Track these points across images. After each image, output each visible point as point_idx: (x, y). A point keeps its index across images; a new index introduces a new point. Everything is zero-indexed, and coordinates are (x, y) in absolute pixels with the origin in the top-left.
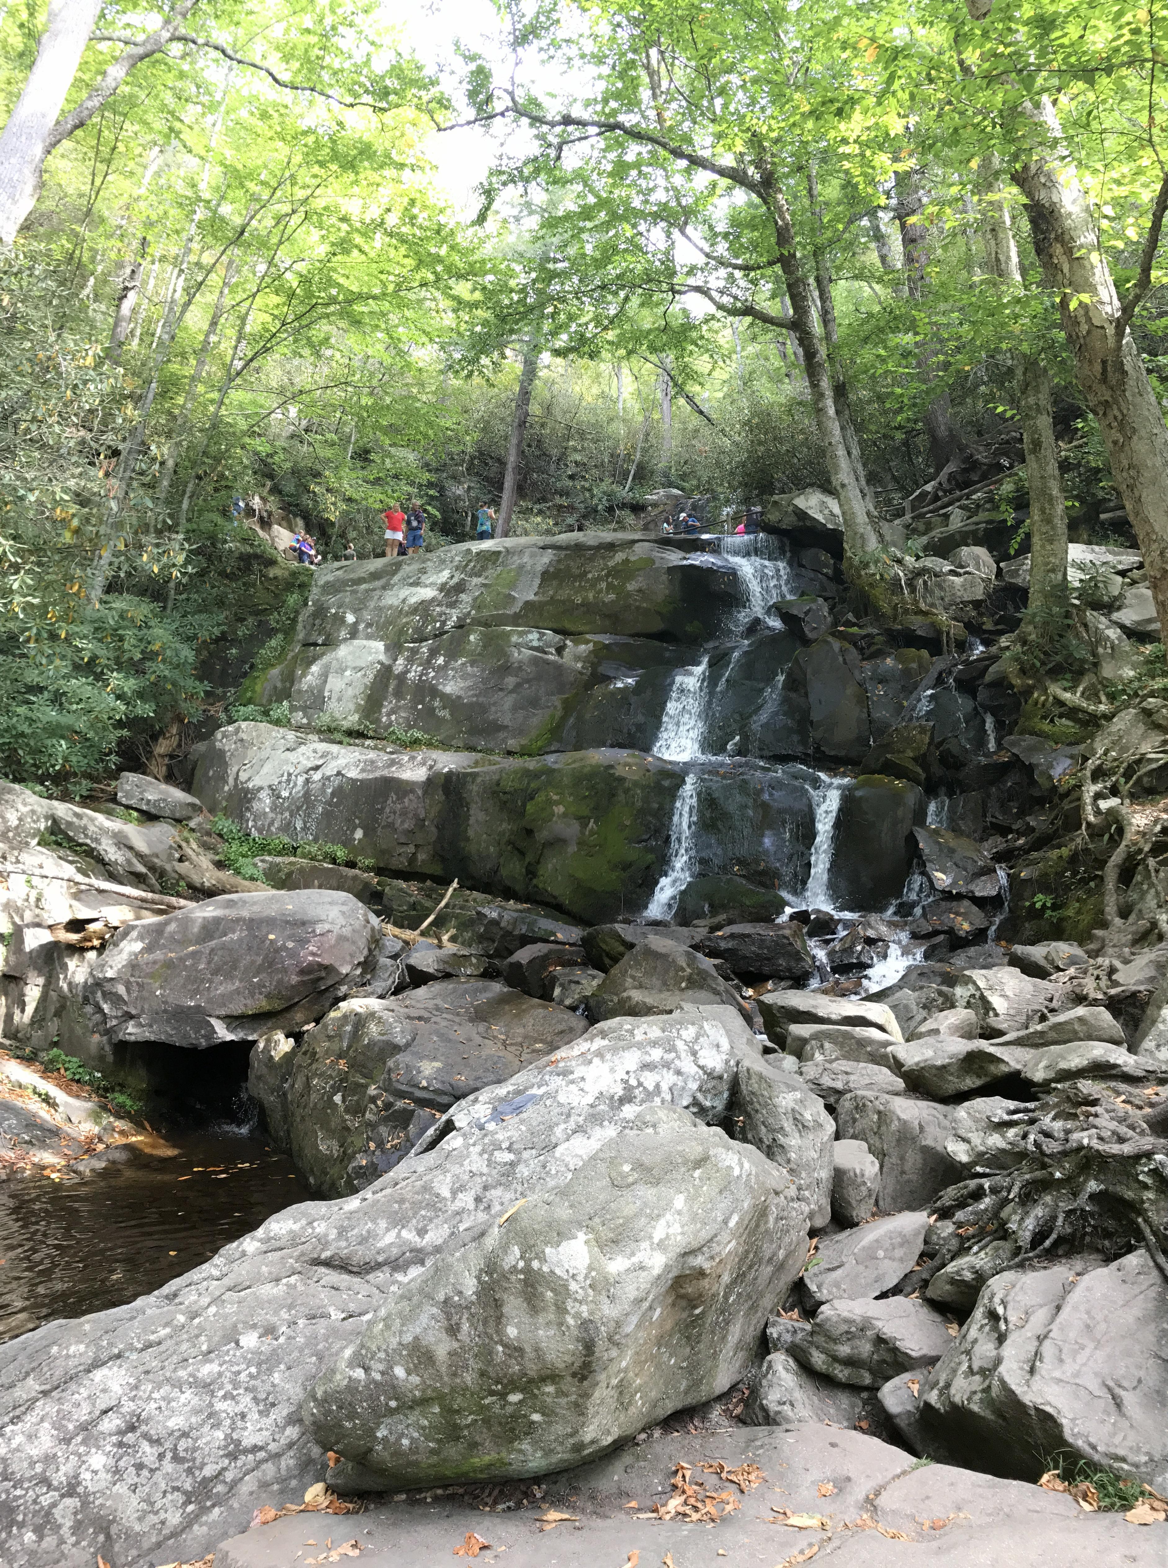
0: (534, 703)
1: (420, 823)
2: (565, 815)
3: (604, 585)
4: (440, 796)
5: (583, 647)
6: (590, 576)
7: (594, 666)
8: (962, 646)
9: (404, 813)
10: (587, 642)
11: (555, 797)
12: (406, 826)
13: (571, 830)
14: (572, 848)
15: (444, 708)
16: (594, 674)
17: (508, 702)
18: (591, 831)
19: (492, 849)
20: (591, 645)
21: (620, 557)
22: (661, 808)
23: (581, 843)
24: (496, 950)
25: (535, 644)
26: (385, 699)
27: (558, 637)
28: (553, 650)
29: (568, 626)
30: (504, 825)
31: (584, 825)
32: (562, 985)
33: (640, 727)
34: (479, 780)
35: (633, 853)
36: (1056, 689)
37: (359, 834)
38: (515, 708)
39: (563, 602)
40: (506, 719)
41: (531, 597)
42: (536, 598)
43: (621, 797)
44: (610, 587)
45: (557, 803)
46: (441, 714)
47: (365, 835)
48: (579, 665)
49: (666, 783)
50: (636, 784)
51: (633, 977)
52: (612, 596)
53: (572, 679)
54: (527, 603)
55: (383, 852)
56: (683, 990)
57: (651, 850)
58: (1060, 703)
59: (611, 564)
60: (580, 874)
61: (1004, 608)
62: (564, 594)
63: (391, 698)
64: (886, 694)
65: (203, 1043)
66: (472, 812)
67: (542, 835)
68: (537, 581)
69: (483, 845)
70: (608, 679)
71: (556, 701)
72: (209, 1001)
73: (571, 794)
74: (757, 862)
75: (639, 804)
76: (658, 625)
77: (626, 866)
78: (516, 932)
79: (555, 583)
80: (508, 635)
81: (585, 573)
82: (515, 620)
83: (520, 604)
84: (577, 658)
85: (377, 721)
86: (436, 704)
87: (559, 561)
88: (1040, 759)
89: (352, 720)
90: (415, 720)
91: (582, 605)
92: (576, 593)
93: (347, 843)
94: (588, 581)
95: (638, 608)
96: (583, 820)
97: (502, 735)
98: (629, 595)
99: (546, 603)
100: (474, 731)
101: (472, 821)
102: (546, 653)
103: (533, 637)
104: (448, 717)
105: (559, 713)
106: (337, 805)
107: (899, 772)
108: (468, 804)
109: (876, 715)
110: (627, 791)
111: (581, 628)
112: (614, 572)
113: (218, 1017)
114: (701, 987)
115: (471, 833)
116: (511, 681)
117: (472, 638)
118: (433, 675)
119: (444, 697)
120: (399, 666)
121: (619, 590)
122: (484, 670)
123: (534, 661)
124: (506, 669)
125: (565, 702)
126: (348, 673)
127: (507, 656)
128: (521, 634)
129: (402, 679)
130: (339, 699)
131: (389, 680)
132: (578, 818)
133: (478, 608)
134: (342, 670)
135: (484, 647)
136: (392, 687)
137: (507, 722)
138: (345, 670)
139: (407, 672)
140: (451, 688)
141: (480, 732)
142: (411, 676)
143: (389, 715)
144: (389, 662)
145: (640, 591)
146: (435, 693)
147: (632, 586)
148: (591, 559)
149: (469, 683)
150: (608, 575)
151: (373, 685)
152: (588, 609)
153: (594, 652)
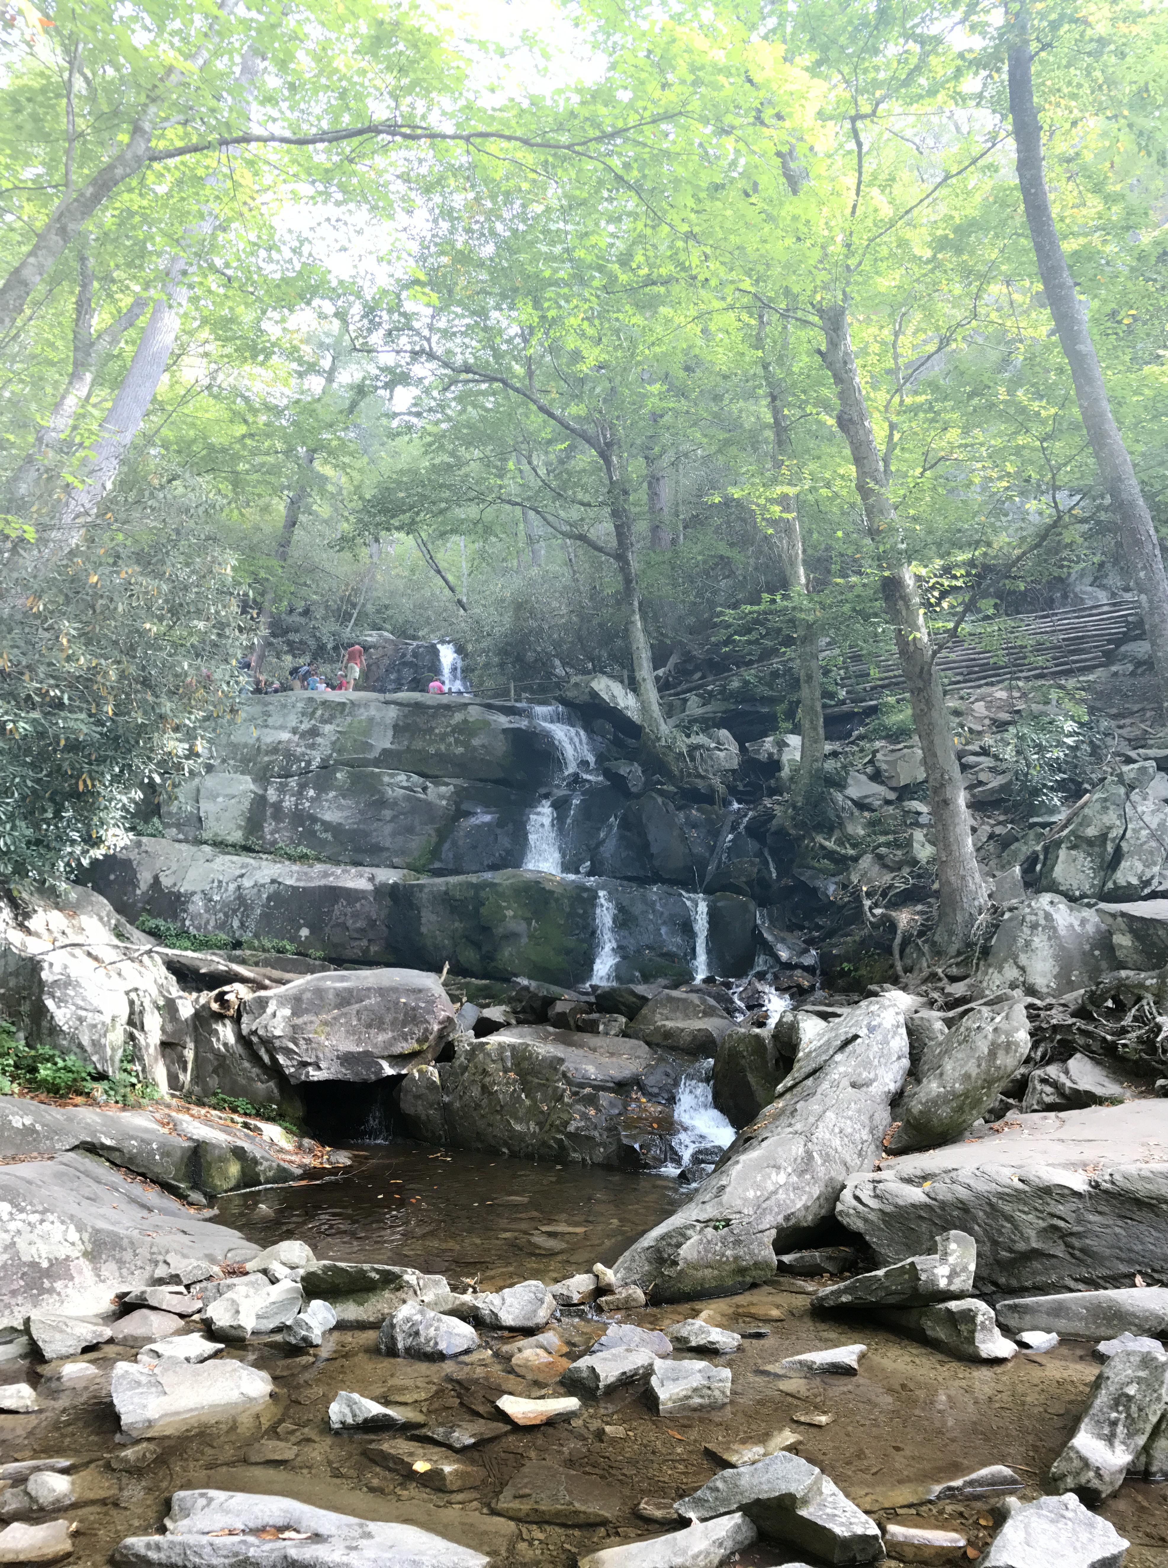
0: (410, 830)
1: (372, 923)
2: (514, 917)
3: (452, 739)
4: (387, 902)
5: (443, 789)
6: (437, 731)
7: (456, 804)
8: (726, 803)
9: (356, 916)
10: (447, 784)
11: (504, 904)
12: (358, 925)
13: (521, 927)
15: (326, 831)
16: (458, 809)
17: (388, 829)
18: (535, 927)
19: (447, 942)
20: (451, 786)
21: (458, 717)
25: (405, 784)
26: (265, 821)
27: (422, 780)
28: (419, 790)
29: (427, 770)
31: (529, 924)
36: (820, 839)
37: (304, 932)
38: (394, 834)
39: (419, 751)
40: (387, 843)
41: (388, 746)
42: (393, 747)
44: (457, 741)
45: (507, 908)
46: (324, 836)
47: (312, 933)
48: (444, 803)
52: (461, 750)
53: (440, 813)
54: (385, 750)
58: (823, 847)
59: (453, 722)
61: (750, 776)
62: (418, 745)
63: (270, 820)
64: (699, 837)
65: (373, 1077)
66: (423, 914)
67: (499, 931)
68: (390, 732)
69: (438, 939)
70: (468, 814)
71: (430, 829)
73: (514, 902)
74: (661, 948)
75: (568, 909)
76: (501, 775)
78: (540, 995)
79: (407, 735)
80: (379, 775)
81: (432, 729)
82: (377, 763)
83: (379, 750)
84: (441, 797)
85: (262, 837)
86: (317, 827)
87: (405, 716)
88: (819, 883)
89: (237, 836)
90: (299, 840)
91: (436, 754)
92: (429, 745)
93: (294, 939)
94: (436, 735)
95: (483, 760)
96: (528, 921)
97: (386, 854)
98: (475, 749)
99: (403, 751)
100: (357, 850)
102: (414, 792)
103: (402, 778)
104: (330, 838)
105: (434, 839)
106: (276, 908)
108: (418, 909)
109: (695, 851)
110: (557, 900)
111: (439, 773)
112: (458, 729)
113: (383, 1058)
116: (387, 814)
117: (339, 775)
118: (307, 804)
119: (324, 823)
120: (272, 795)
121: (466, 744)
122: (357, 803)
123: (408, 798)
124: (382, 803)
125: (438, 831)
126: (220, 799)
127: (382, 794)
128: (392, 776)
129: (277, 806)
130: (218, 820)
131: (264, 807)
132: (525, 919)
133: (339, 751)
134: (213, 797)
135: (352, 783)
136: (269, 812)
137: (387, 845)
138: (218, 796)
139: (282, 801)
140: (331, 816)
141: (365, 851)
142: (286, 804)
143: (272, 834)
144: (260, 792)
145: (483, 746)
146: (314, 819)
147: (476, 742)
148: (434, 716)
149: (345, 814)
150: (453, 731)
151: (250, 810)
152: (442, 758)
153: (455, 793)
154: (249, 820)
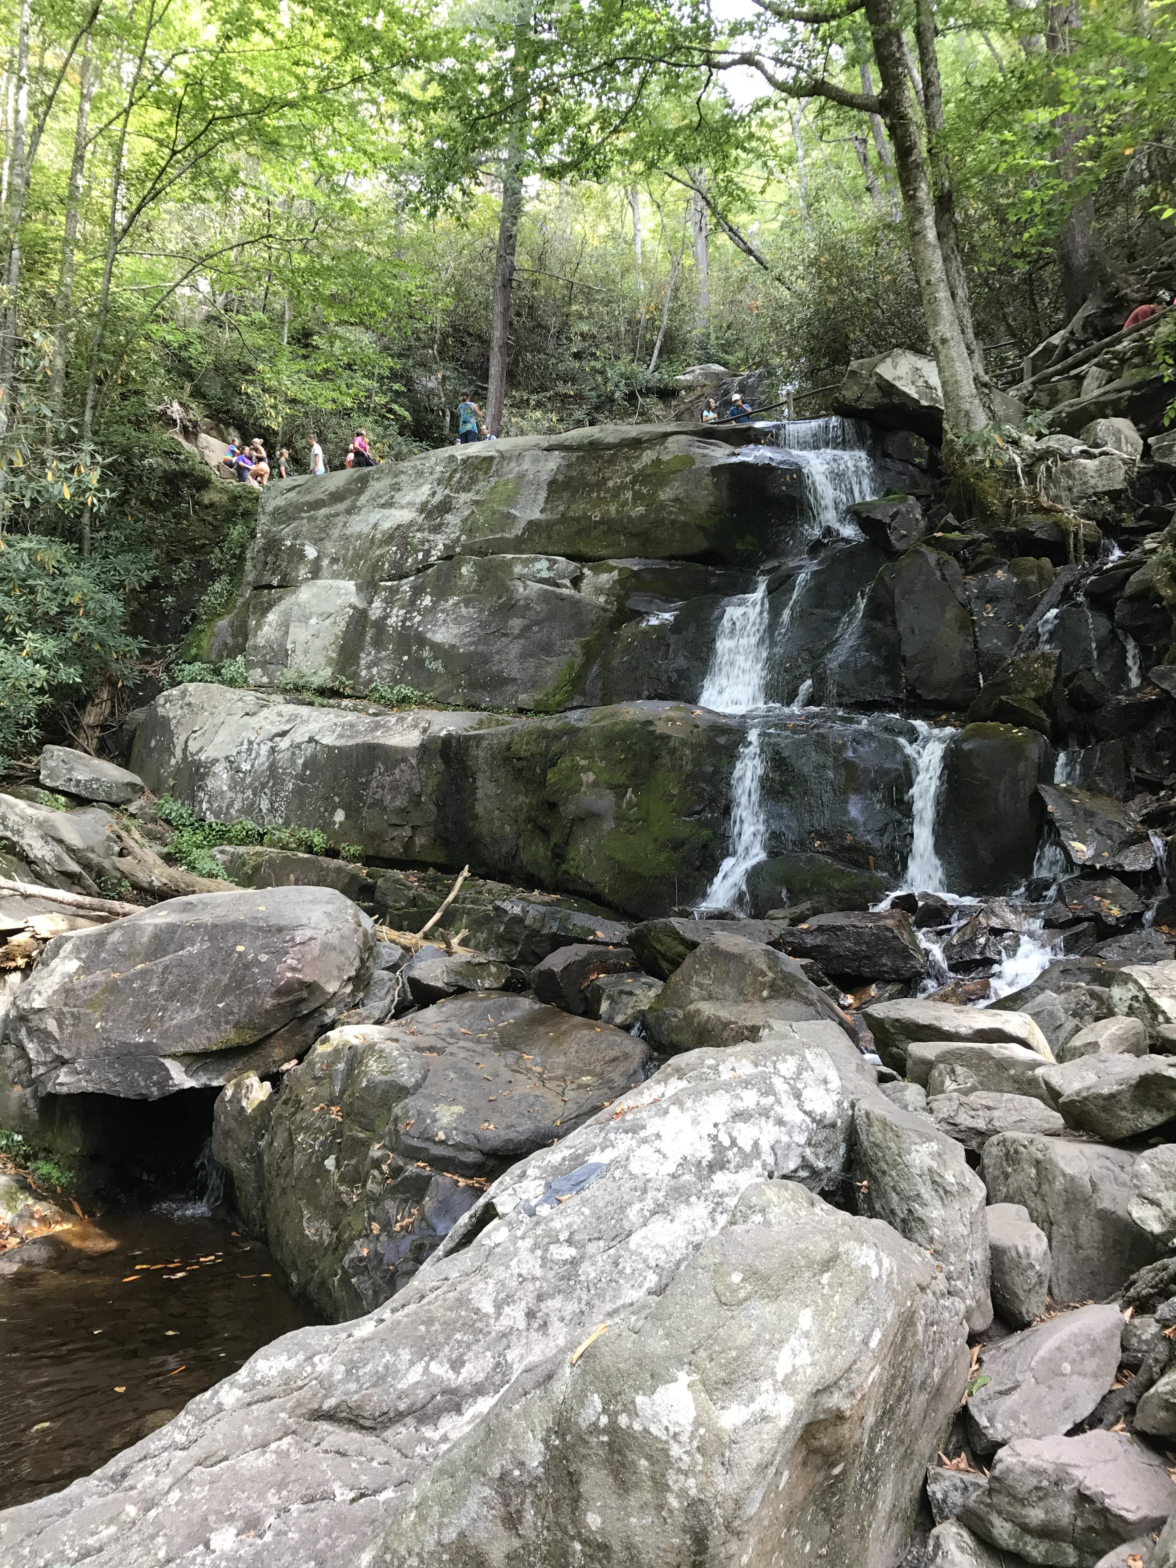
0: (547, 648)
1: (415, 800)
2: (595, 784)
3: (629, 495)
4: (438, 765)
5: (605, 577)
6: (610, 484)
7: (620, 599)
8: (1094, 551)
9: (395, 788)
10: (611, 569)
11: (583, 763)
12: (398, 803)
13: (605, 802)
14: (609, 825)
15: (436, 659)
16: (620, 610)
17: (515, 648)
18: (629, 802)
19: (507, 828)
20: (616, 572)
21: (648, 456)
22: (717, 772)
23: (620, 818)
24: (521, 955)
25: (545, 574)
26: (362, 649)
27: (573, 565)
28: (567, 582)
29: (586, 550)
30: (521, 798)
31: (621, 796)
32: (610, 997)
33: (681, 673)
34: (485, 744)
35: (684, 827)
37: (340, 816)
38: (523, 656)
39: (578, 520)
40: (513, 670)
41: (536, 515)
42: (542, 517)
43: (666, 759)
44: (638, 496)
45: (585, 769)
46: (433, 666)
47: (347, 817)
48: (602, 599)
49: (722, 740)
50: (684, 743)
51: (700, 985)
52: (641, 509)
53: (593, 617)
54: (530, 523)
55: (372, 836)
56: (764, 1000)
57: (706, 824)
59: (636, 466)
60: (619, 856)
61: (1151, 499)
62: (578, 509)
63: (369, 648)
64: (997, 618)
65: (155, 1092)
66: (479, 783)
67: (569, 809)
68: (543, 494)
69: (497, 823)
70: (639, 615)
71: (575, 645)
72: (163, 1035)
73: (602, 759)
74: (841, 835)
75: (689, 767)
76: (700, 544)
77: (678, 845)
78: (545, 931)
79: (566, 495)
80: (510, 564)
81: (605, 480)
82: (518, 545)
83: (523, 524)
84: (599, 591)
85: (355, 675)
86: (426, 654)
87: (570, 466)
89: (323, 676)
90: (402, 674)
91: (602, 522)
92: (593, 508)
93: (326, 827)
94: (608, 491)
95: (673, 522)
96: (619, 790)
97: (511, 689)
98: (662, 506)
99: (557, 522)
100: (473, 685)
101: (480, 794)
102: (558, 586)
103: (542, 565)
104: (441, 669)
105: (579, 661)
106: (311, 780)
107: (1017, 717)
108: (473, 775)
109: (985, 645)
110: (672, 752)
111: (603, 552)
112: (642, 477)
113: (174, 1056)
114: (788, 996)
115: (479, 809)
116: (516, 624)
117: (464, 570)
118: (418, 618)
119: (434, 646)
120: (376, 609)
121: (649, 500)
122: (481, 611)
123: (545, 597)
124: (510, 608)
125: (586, 646)
126: (313, 621)
127: (510, 592)
128: (526, 563)
129: (380, 624)
130: (306, 652)
131: (364, 627)
132: (613, 787)
133: (470, 532)
134: (305, 619)
135: (480, 581)
136: (370, 633)
137: (514, 674)
138: (310, 618)
139: (387, 616)
140: (442, 635)
141: (484, 686)
142: (391, 621)
143: (369, 668)
144: (361, 605)
145: (676, 500)
146: (422, 641)
147: (665, 495)
148: (611, 461)
149: (464, 628)
150: (634, 482)
151: (346, 633)
152: (610, 526)
153: (620, 582)
154: (342, 649)
